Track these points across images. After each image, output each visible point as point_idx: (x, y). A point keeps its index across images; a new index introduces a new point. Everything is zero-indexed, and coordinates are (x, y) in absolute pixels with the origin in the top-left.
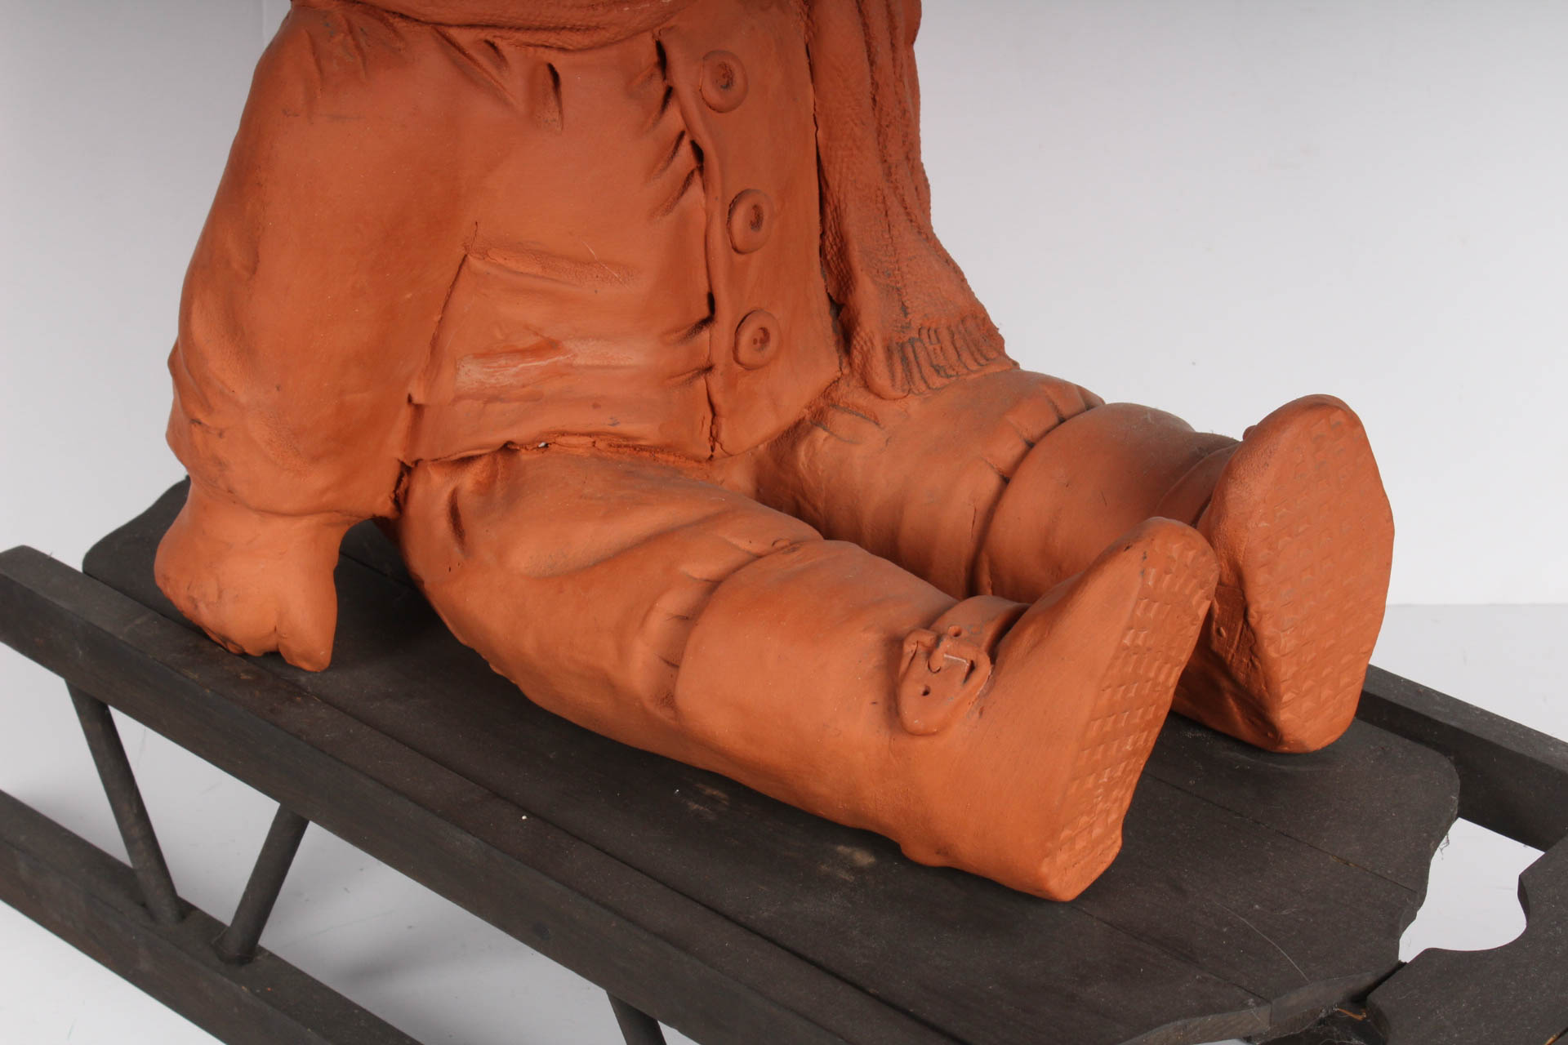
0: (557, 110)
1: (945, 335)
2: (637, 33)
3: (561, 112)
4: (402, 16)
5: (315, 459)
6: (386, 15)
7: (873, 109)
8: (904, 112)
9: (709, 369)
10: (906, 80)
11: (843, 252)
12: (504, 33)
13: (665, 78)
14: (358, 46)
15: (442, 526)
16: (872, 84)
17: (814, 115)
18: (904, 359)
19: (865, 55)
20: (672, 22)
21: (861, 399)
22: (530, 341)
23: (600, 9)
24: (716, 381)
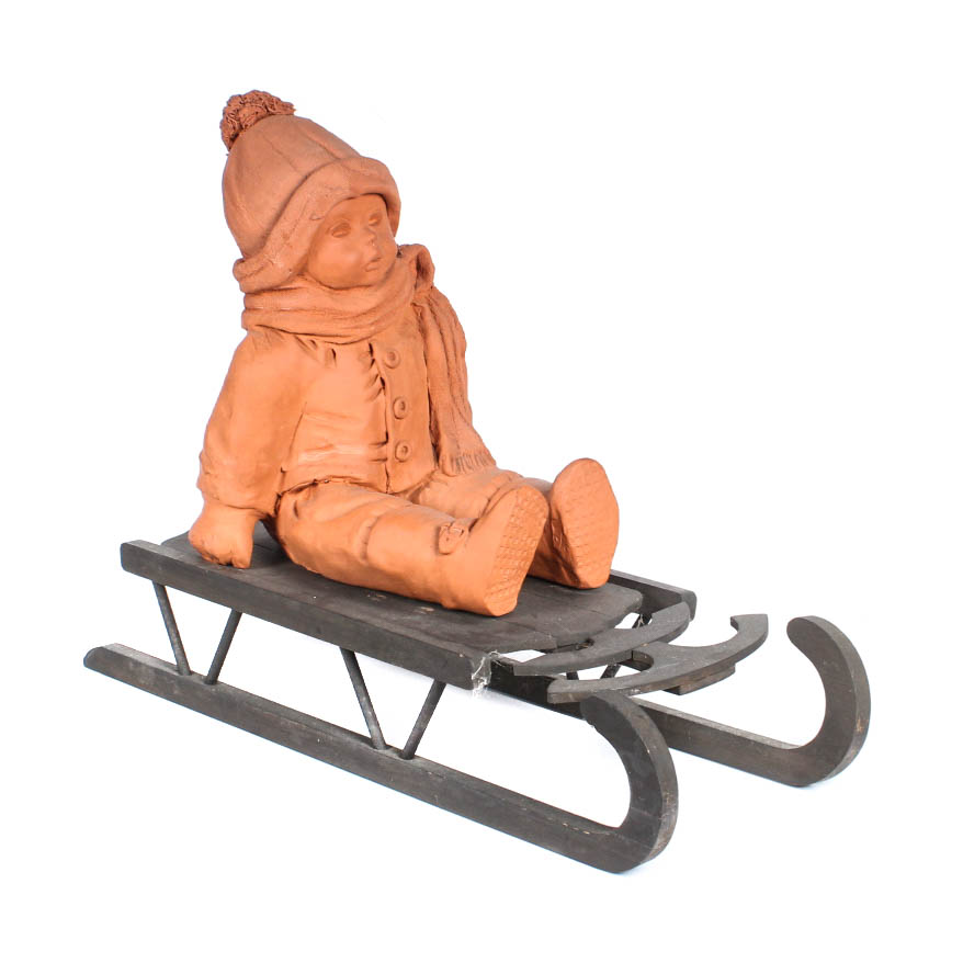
0: (335, 365)
1: (473, 457)
2: (362, 339)
4: (284, 331)
5: (249, 487)
6: (278, 331)
7: (448, 376)
8: (460, 380)
9: (386, 460)
11: (437, 427)
12: (318, 337)
13: (372, 356)
15: (291, 512)
16: (448, 367)
17: (427, 377)
18: (458, 464)
19: (445, 356)
20: (375, 337)
21: (442, 477)
22: (324, 444)
23: (349, 329)
24: (388, 463)
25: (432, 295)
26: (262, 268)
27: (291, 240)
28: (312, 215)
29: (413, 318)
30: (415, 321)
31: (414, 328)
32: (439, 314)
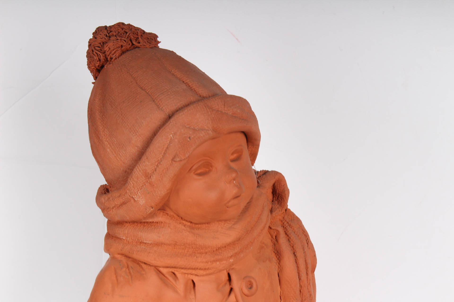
0: (194, 294)
2: (220, 271)
3: (195, 295)
4: (145, 263)
6: (140, 262)
7: (300, 294)
8: (310, 295)
10: (311, 284)
12: (178, 270)
13: (230, 285)
14: (130, 273)
16: (300, 286)
17: (280, 296)
19: (298, 277)
20: (234, 267)
23: (209, 263)
25: (286, 217)
26: (124, 203)
27: (154, 178)
28: (174, 157)
29: (268, 241)
30: (270, 244)
31: (269, 252)
32: (293, 236)
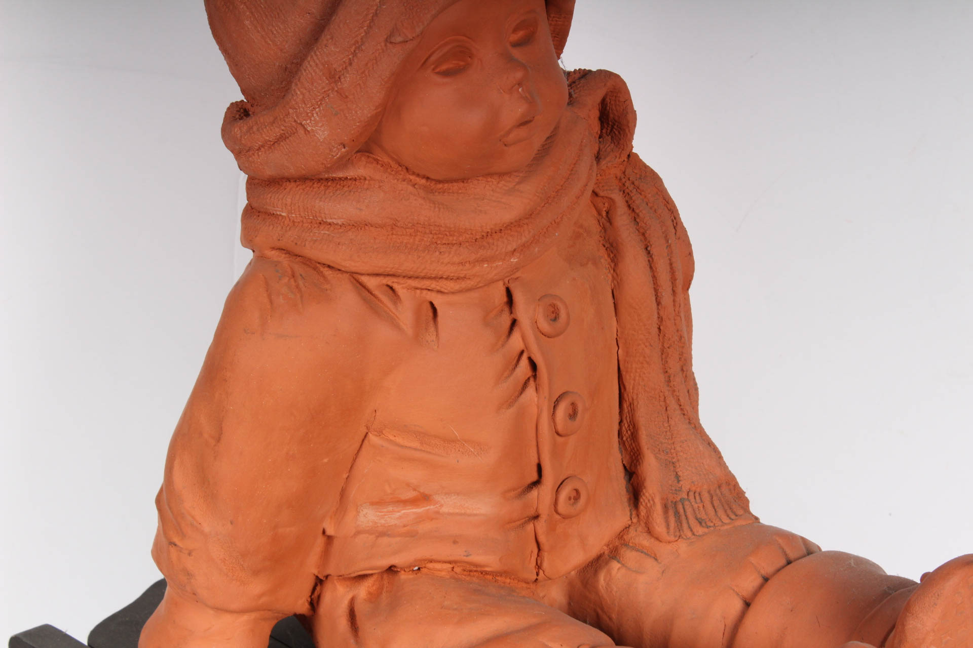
0: (435, 333)
1: (706, 496)
2: (493, 282)
3: (437, 335)
4: (329, 266)
5: (256, 573)
6: (318, 265)
7: (659, 335)
8: (681, 337)
9: (536, 517)
10: (682, 315)
11: (634, 436)
12: (401, 280)
13: (511, 313)
14: (297, 287)
15: (343, 623)
16: (659, 318)
17: (616, 339)
18: (677, 513)
19: (654, 298)
20: (518, 274)
21: (645, 541)
22: (411, 494)
23: (467, 265)
24: (541, 526)
25: (629, 171)
26: (282, 138)
27: (347, 82)
28: (391, 34)
29: (591, 222)
30: (595, 228)
31: (593, 245)
32: (644, 212)
